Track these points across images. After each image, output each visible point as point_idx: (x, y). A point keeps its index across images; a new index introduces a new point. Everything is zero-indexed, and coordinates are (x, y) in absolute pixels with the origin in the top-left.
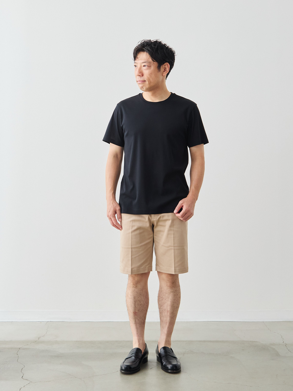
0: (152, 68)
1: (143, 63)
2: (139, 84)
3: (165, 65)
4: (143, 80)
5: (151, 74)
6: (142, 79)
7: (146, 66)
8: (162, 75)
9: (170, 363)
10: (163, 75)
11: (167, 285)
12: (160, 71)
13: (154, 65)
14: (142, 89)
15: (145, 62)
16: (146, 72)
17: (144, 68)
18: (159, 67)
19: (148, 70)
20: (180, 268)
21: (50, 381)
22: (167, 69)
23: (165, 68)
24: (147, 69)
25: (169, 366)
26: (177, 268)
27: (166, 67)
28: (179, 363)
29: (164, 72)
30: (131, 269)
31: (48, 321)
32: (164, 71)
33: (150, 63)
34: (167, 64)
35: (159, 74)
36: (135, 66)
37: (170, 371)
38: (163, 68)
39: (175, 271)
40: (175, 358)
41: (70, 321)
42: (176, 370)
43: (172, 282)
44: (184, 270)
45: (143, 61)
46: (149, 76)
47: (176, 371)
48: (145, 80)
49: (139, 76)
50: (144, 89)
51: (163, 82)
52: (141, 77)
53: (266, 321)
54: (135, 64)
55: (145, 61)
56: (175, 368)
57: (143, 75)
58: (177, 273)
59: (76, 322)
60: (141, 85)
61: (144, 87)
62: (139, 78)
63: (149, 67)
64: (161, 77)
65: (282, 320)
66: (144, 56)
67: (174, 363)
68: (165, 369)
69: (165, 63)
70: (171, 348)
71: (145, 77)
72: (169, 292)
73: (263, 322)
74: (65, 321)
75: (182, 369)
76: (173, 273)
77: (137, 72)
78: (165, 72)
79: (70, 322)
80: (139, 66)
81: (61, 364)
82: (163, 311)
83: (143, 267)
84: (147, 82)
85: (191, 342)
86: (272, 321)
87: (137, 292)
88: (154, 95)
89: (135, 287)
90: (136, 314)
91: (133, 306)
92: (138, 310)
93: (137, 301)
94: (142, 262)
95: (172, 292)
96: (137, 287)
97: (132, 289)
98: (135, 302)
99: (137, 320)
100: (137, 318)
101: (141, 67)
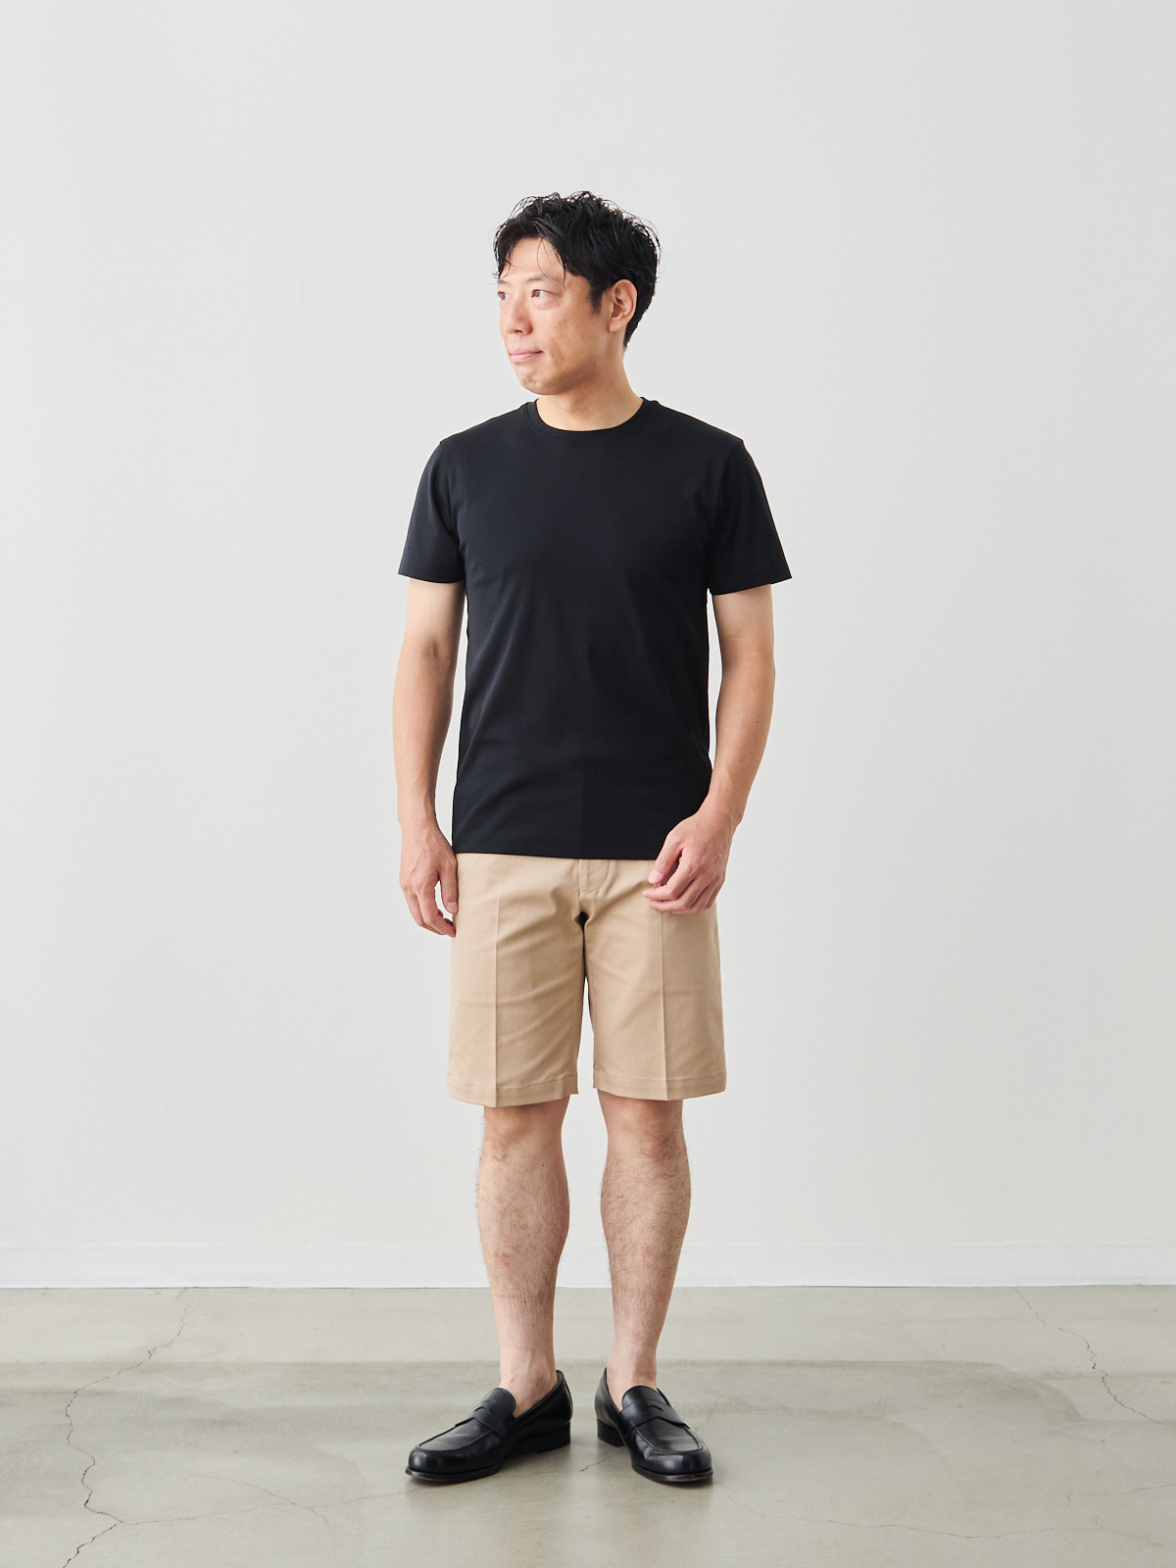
0: (568, 299)
1: (531, 280)
2: (517, 364)
3: (618, 291)
4: (532, 349)
5: (561, 325)
6: (527, 343)
7: (542, 292)
8: (608, 331)
9: (667, 1447)
10: (613, 328)
12: (599, 312)
13: (576, 287)
14: (531, 385)
15: (537, 279)
16: (545, 317)
17: (536, 300)
18: (595, 298)
19: (550, 310)
20: (686, 1077)
21: (193, 1519)
22: (627, 308)
23: (619, 301)
24: (548, 306)
25: (672, 1461)
26: (676, 1078)
27: (623, 296)
29: (614, 319)
30: (497, 1085)
31: (186, 1288)
32: (615, 315)
33: (557, 279)
34: (626, 286)
35: (597, 325)
36: (502, 294)
37: (671, 1477)
38: (611, 300)
39: (670, 1090)
40: (684, 1427)
42: (697, 1472)
43: (661, 1139)
45: (531, 275)
46: (554, 334)
47: (696, 1476)
48: (541, 348)
49: (517, 331)
50: (538, 385)
51: (611, 356)
52: (524, 338)
53: (1028, 1287)
54: (503, 288)
55: (538, 274)
56: (692, 1467)
57: (530, 330)
58: (676, 1097)
59: (296, 1290)
60: (525, 370)
61: (536, 377)
62: (515, 342)
63: (556, 295)
64: (603, 339)
66: (537, 255)
67: (688, 1445)
68: (652, 1469)
69: (616, 281)
70: (659, 1390)
71: (542, 337)
72: (651, 1176)
73: (1016, 1287)
74: (253, 1289)
76: (665, 1098)
77: (508, 319)
78: (620, 316)
79: (273, 1290)
80: (514, 294)
81: (235, 1452)
82: (626, 1250)
83: (543, 1078)
84: (547, 358)
85: (737, 1367)
86: (1051, 1287)
87: (508, 1179)
88: (577, 408)
89: (499, 1157)
90: (508, 1259)
91: (495, 1229)
92: (516, 1248)
93: (509, 1213)
94: (540, 1057)
95: (662, 1175)
96: (508, 1160)
97: (491, 1165)
98: (503, 1214)
99: (510, 1286)
100: (510, 1279)
101: (523, 297)
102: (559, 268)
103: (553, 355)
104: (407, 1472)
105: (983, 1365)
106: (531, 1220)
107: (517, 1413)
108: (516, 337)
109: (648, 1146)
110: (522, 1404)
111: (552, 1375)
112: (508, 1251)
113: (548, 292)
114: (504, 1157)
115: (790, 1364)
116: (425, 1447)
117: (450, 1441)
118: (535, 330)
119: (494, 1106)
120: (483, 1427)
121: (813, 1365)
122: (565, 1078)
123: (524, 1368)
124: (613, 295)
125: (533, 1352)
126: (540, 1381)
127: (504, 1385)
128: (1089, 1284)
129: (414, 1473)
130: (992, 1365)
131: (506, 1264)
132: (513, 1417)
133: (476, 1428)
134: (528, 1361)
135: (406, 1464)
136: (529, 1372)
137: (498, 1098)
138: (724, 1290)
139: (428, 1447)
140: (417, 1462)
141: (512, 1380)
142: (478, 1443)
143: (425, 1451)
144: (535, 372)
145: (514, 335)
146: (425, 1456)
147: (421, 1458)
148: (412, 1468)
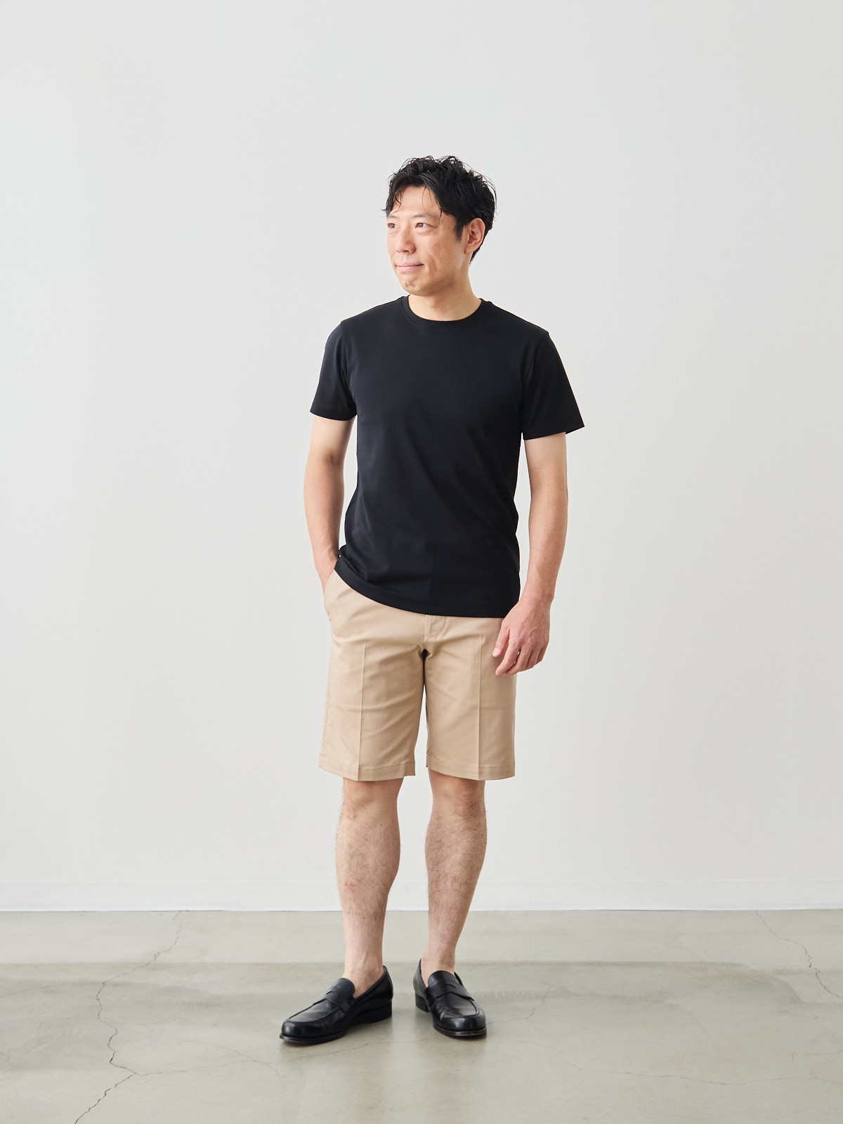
0: (442, 230)
1: (416, 216)
2: (403, 273)
3: (473, 226)
4: (416, 263)
5: (437, 247)
6: (412, 259)
7: (424, 225)
8: (465, 253)
9: (457, 1012)
10: (468, 250)
11: (456, 810)
12: (461, 240)
13: (447, 221)
14: (411, 288)
15: (421, 216)
16: (425, 241)
17: (420, 230)
18: (458, 231)
19: (429, 236)
20: (493, 766)
21: (185, 1071)
22: (477, 237)
23: (473, 232)
24: (428, 233)
25: (458, 1022)
26: (486, 766)
27: (476, 230)
28: (481, 1013)
29: (470, 245)
30: (359, 766)
31: (180, 911)
32: (470, 242)
33: (434, 217)
34: (479, 224)
35: (458, 248)
36: (392, 225)
37: (458, 1034)
38: (468, 231)
39: (480, 773)
40: (469, 999)
41: (239, 910)
42: (475, 1030)
44: (506, 769)
45: (416, 213)
46: (431, 254)
47: (474, 1033)
48: (422, 262)
49: (405, 251)
50: (417, 288)
52: (410, 256)
53: (767, 911)
54: (391, 221)
55: (422, 212)
56: (471, 1026)
57: (414, 250)
58: (482, 778)
59: (256, 913)
60: (407, 277)
61: (415, 283)
62: (403, 259)
63: (433, 227)
64: (461, 257)
66: (419, 199)
67: (470, 1012)
68: (445, 1028)
69: (473, 219)
70: (455, 974)
71: (422, 256)
72: (461, 829)
75: (488, 1028)
76: (476, 778)
77: (398, 242)
78: (473, 243)
79: (240, 913)
80: (403, 226)
81: (214, 1025)
82: (441, 878)
83: (390, 763)
84: (426, 269)
85: (563, 966)
86: (780, 911)
87: (357, 832)
89: (352, 817)
90: (353, 887)
91: (346, 866)
92: (359, 881)
93: (356, 856)
94: (390, 748)
95: (469, 829)
96: (357, 819)
97: (346, 822)
98: (352, 856)
99: (354, 907)
100: (355, 901)
101: (409, 227)
102: (436, 209)
103: (430, 267)
104: (281, 1037)
106: (371, 862)
107: (357, 995)
108: (405, 255)
109: (461, 808)
110: (359, 988)
111: (379, 969)
112: (354, 882)
113: (429, 225)
114: (355, 817)
116: (292, 1019)
117: (310, 1015)
118: (418, 250)
119: (357, 780)
120: (333, 1005)
121: (615, 964)
122: (407, 763)
123: (360, 964)
124: (470, 228)
125: (367, 953)
127: (347, 975)
128: (806, 908)
129: (286, 1038)
131: (353, 891)
132: (353, 998)
133: (327, 1005)
134: (363, 958)
135: (280, 1032)
136: (363, 967)
137: (359, 774)
138: (553, 912)
139: (296, 1019)
140: (287, 1030)
141: (352, 972)
142: (330, 1016)
143: (293, 1023)
144: (415, 279)
145: (402, 254)
146: (293, 1025)
147: (291, 1028)
148: (284, 1034)
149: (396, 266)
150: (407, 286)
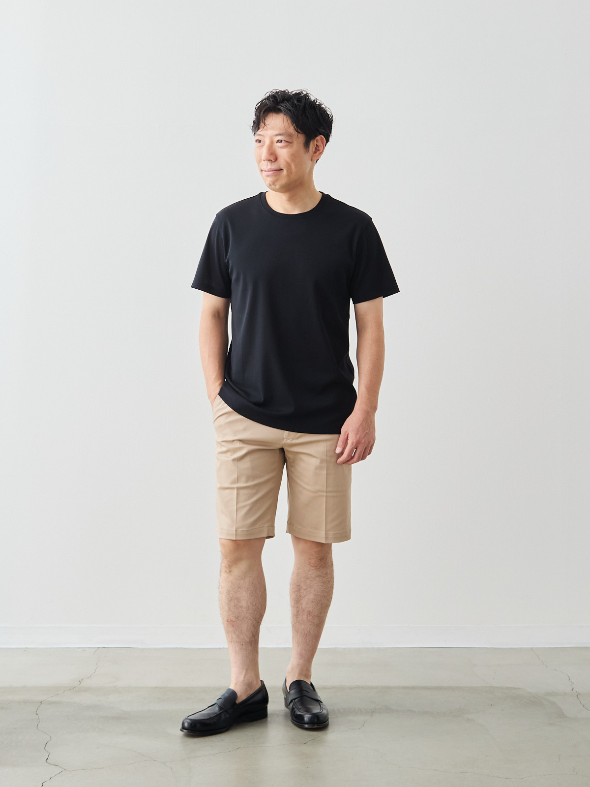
0: (295, 145)
1: (277, 135)
3: (317, 141)
4: (277, 168)
5: (294, 156)
6: (274, 166)
7: (283, 141)
8: (312, 160)
9: (308, 711)
10: (313, 159)
11: (309, 562)
12: (309, 151)
14: (273, 187)
15: (280, 135)
16: (284, 153)
17: (279, 144)
18: (307, 145)
19: (286, 149)
20: (335, 532)
21: (102, 768)
22: (320, 149)
23: (317, 145)
24: (285, 147)
26: (330, 532)
27: (320, 144)
28: (325, 711)
29: (315, 155)
30: (236, 529)
31: (99, 648)
32: (315, 153)
33: (290, 135)
34: (322, 139)
35: (307, 157)
36: (258, 141)
37: (307, 726)
38: (314, 145)
39: (326, 538)
40: (318, 701)
41: (144, 647)
42: (319, 723)
43: (319, 558)
44: (344, 535)
45: (277, 132)
46: (288, 160)
47: (317, 726)
48: (282, 167)
49: (269, 160)
50: (278, 187)
51: (311, 173)
52: (273, 164)
53: (538, 648)
54: (258, 138)
55: (281, 132)
56: (315, 720)
57: (276, 159)
58: (329, 542)
59: (156, 649)
61: (276, 183)
62: (267, 166)
63: (289, 143)
64: (309, 163)
65: (570, 646)
66: (278, 123)
67: (316, 710)
68: (298, 722)
69: (317, 136)
70: (311, 683)
71: (282, 163)
72: (313, 576)
73: (532, 648)
76: (323, 541)
78: (317, 153)
79: (144, 649)
80: (267, 142)
81: (124, 733)
82: (300, 612)
84: (285, 172)
85: (386, 689)
87: (232, 583)
88: (292, 199)
89: (228, 572)
90: (232, 623)
91: (226, 608)
92: (237, 618)
93: (233, 600)
94: (257, 515)
95: (319, 576)
96: (232, 573)
97: (224, 575)
98: (230, 600)
99: (234, 637)
100: (235, 632)
101: (272, 143)
103: (287, 171)
104: (181, 730)
105: (515, 688)
106: (244, 603)
107: (239, 701)
108: (269, 163)
109: (313, 561)
110: (241, 696)
111: (257, 682)
112: (234, 619)
114: (230, 571)
115: (414, 688)
116: (190, 718)
117: (203, 715)
118: (279, 159)
120: (220, 708)
122: (269, 526)
123: (242, 678)
124: (315, 143)
125: (247, 670)
126: (249, 685)
127: (232, 687)
129: (184, 730)
130: (518, 688)
131: (233, 626)
132: (236, 703)
133: (217, 709)
134: (244, 674)
135: (181, 726)
136: (244, 680)
137: (236, 534)
139: (192, 717)
140: (186, 725)
141: (236, 684)
142: (218, 716)
143: (190, 720)
144: (277, 180)
145: (266, 162)
146: (191, 722)
147: (188, 723)
148: (183, 728)
149: (262, 171)
150: (270, 185)
